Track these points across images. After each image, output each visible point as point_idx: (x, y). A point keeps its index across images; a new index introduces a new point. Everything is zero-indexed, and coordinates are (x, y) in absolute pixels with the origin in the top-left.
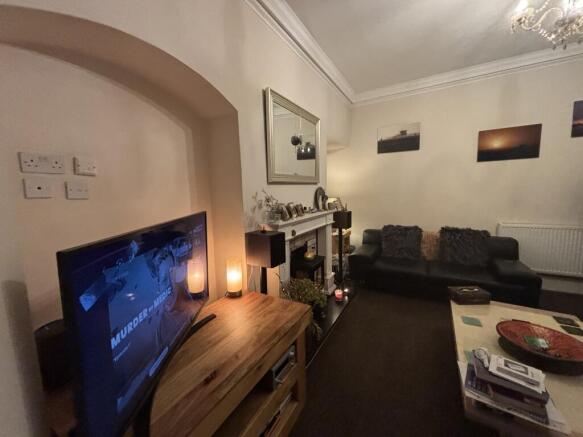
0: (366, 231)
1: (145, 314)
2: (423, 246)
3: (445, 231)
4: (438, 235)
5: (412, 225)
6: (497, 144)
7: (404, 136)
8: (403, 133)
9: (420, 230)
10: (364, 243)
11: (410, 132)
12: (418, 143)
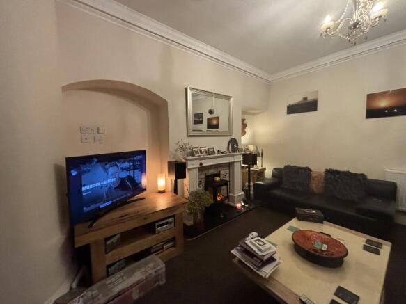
0: (275, 169)
1: (99, 184)
2: (312, 181)
3: (329, 172)
4: (323, 174)
5: (304, 166)
6: (383, 103)
7: (305, 102)
8: (305, 99)
9: (310, 170)
10: (272, 176)
11: (310, 98)
12: (316, 106)
